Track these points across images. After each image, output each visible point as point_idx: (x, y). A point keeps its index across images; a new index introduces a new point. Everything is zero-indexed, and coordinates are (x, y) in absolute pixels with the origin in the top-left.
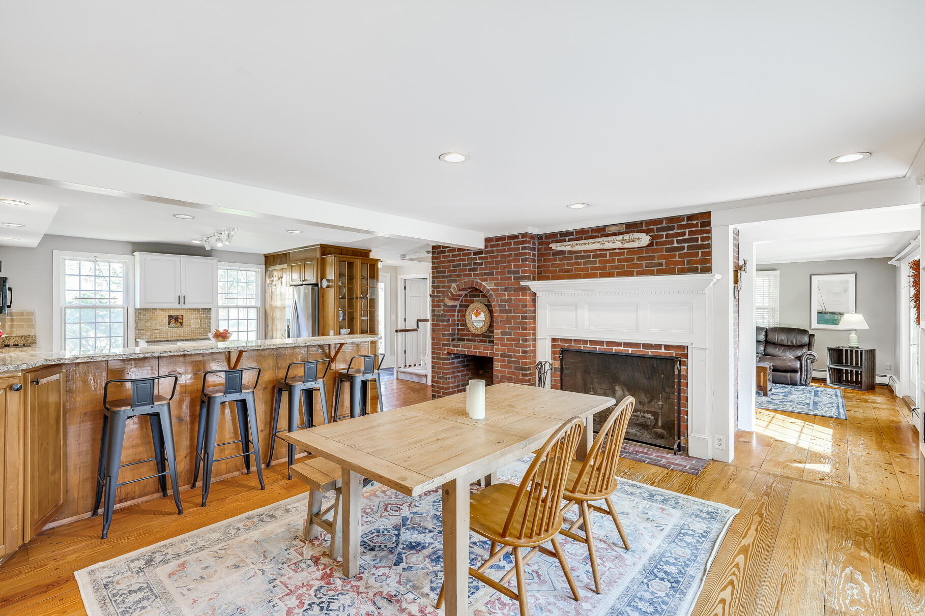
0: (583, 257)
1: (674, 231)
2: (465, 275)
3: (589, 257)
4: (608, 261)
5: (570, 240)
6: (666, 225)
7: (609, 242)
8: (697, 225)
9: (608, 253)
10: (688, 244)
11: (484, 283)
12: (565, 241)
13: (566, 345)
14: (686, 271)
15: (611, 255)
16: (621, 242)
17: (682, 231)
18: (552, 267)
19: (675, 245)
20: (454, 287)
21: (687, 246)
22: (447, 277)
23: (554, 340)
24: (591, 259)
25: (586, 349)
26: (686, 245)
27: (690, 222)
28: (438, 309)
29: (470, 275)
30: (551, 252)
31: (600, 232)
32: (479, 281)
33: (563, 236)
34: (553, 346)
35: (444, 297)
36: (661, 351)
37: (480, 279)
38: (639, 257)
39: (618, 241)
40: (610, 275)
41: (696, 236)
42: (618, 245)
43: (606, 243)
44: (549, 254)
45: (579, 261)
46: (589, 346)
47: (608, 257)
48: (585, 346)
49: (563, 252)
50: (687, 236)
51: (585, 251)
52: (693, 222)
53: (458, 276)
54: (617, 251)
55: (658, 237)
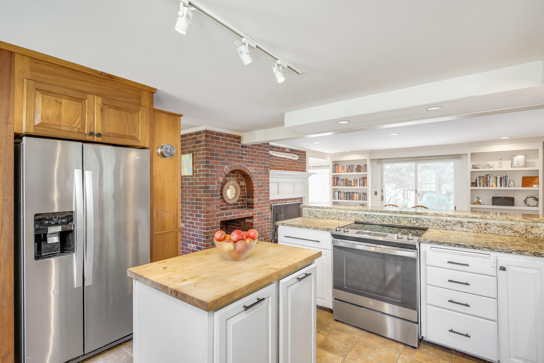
0: (279, 160)
2: (235, 161)
4: (285, 164)
5: (275, 151)
6: (300, 153)
11: (248, 168)
20: (227, 168)
21: (302, 162)
22: (221, 159)
24: (281, 162)
28: (212, 186)
29: (239, 161)
32: (245, 166)
35: (217, 175)
36: (298, 200)
37: (246, 165)
38: (293, 164)
39: (289, 156)
45: (277, 162)
46: (280, 202)
47: (286, 162)
50: (303, 159)
52: (304, 154)
53: (230, 160)
54: (288, 160)
55: (299, 157)
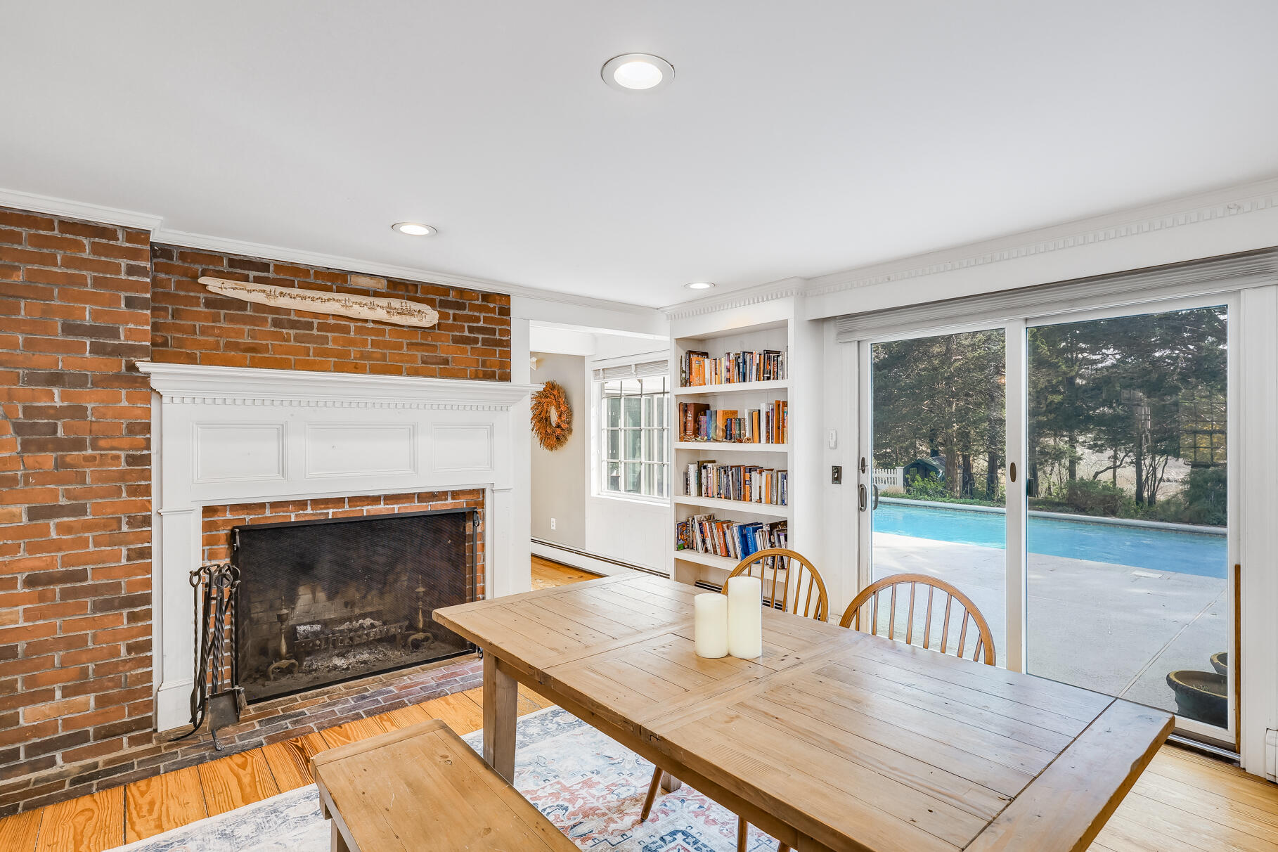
0: (293, 325)
1: (465, 312)
3: (309, 326)
4: (352, 342)
5: (258, 280)
6: (454, 300)
7: (361, 305)
8: (493, 311)
9: (352, 325)
10: (483, 336)
12: (246, 279)
13: (248, 518)
14: (481, 376)
15: (358, 330)
16: (388, 312)
17: (476, 314)
18: (203, 333)
19: (466, 333)
21: (483, 338)
23: (208, 511)
24: (315, 332)
25: (302, 519)
26: (480, 336)
27: (486, 303)
30: (202, 295)
31: (335, 280)
33: (240, 267)
34: (207, 527)
36: (447, 502)
38: (412, 344)
39: (382, 307)
40: (357, 369)
41: (493, 326)
42: (381, 315)
43: (356, 307)
44: (195, 302)
45: (284, 331)
46: (309, 511)
47: (352, 333)
48: (301, 512)
49: (241, 305)
50: (481, 324)
51: (298, 312)
52: (489, 304)
54: (371, 325)
55: (443, 316)
